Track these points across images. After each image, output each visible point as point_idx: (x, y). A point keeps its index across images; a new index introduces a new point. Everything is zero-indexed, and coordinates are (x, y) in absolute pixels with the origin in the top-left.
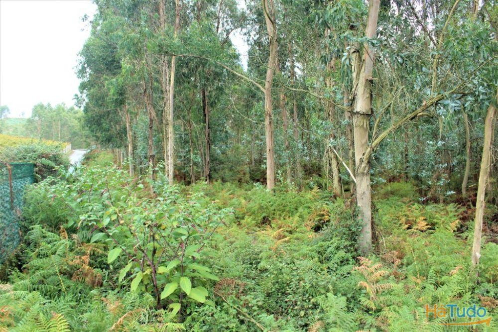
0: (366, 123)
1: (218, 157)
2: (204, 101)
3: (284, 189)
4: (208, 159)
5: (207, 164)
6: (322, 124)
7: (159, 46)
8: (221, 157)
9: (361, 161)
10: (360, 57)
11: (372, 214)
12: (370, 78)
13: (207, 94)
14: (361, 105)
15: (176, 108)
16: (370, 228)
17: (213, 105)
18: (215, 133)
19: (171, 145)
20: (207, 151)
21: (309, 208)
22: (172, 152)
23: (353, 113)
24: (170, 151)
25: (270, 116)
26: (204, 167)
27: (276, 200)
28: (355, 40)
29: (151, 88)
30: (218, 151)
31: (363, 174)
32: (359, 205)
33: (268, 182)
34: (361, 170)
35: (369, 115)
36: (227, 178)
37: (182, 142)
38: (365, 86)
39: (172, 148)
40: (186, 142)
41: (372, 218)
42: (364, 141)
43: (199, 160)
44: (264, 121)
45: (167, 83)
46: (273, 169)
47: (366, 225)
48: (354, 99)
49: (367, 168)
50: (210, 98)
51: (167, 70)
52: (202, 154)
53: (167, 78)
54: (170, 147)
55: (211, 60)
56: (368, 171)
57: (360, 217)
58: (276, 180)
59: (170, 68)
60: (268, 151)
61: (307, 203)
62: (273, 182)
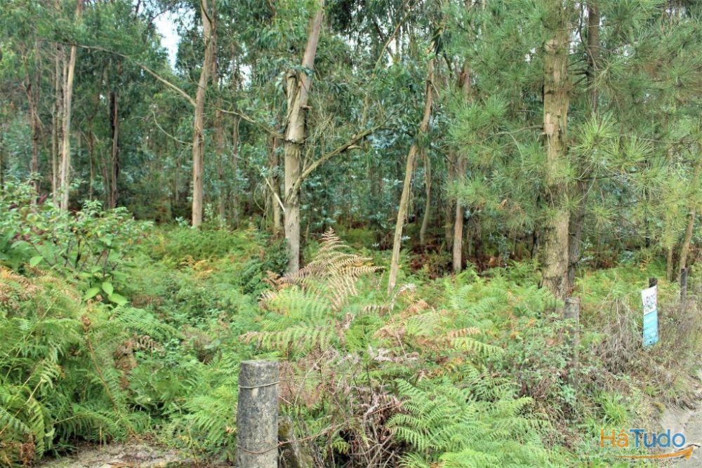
0: (297, 152)
1: (129, 187)
2: (112, 108)
3: (213, 227)
4: (115, 188)
5: (113, 194)
6: (254, 151)
7: (56, 31)
8: (134, 187)
9: (291, 191)
10: (297, 83)
11: (300, 248)
12: (305, 106)
13: (118, 99)
14: (294, 134)
15: (75, 116)
16: (298, 262)
17: (125, 114)
18: (126, 153)
19: (66, 164)
20: (114, 177)
21: (241, 249)
22: (68, 174)
23: (284, 141)
24: (63, 173)
25: (200, 136)
26: (109, 198)
27: (203, 239)
28: (292, 66)
29: (39, 85)
30: (130, 178)
31: (292, 205)
32: (287, 237)
33: (194, 217)
34: (289, 201)
35: (301, 145)
36: (140, 214)
37: (79, 163)
38: (299, 115)
39: (67, 169)
40: (84, 163)
41: (301, 252)
42: (294, 171)
43: (103, 189)
44: (191, 142)
45: (64, 80)
46: (201, 202)
47: (293, 258)
48: (287, 126)
49: (296, 200)
50: (121, 106)
51: (65, 62)
52: (106, 181)
53: (65, 74)
54: (64, 167)
55: (129, 58)
56: (297, 203)
57: (287, 250)
58: (204, 216)
59: (68, 58)
60: (195, 179)
61: (240, 243)
62: (200, 217)
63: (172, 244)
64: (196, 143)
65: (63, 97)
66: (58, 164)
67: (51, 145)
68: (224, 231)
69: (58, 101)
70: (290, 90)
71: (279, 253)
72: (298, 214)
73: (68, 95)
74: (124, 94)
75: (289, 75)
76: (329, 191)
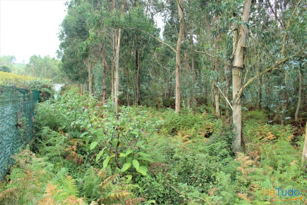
0: (240, 73)
1: (144, 92)
2: (137, 56)
4: (138, 92)
5: (137, 95)
7: (112, 22)
8: (146, 92)
9: (236, 96)
10: (238, 33)
12: (244, 46)
13: (139, 52)
14: (238, 62)
15: (120, 61)
17: (142, 59)
18: (143, 76)
19: (117, 83)
20: (138, 87)
21: (201, 124)
22: (117, 87)
23: (232, 67)
24: (116, 86)
25: (179, 67)
26: (135, 97)
27: (181, 118)
29: (106, 48)
30: (144, 88)
31: (237, 104)
32: (234, 122)
33: (176, 107)
35: (242, 69)
36: (149, 104)
37: (123, 81)
38: (241, 51)
39: (117, 85)
40: (124, 81)
42: (238, 84)
43: (133, 93)
44: (175, 70)
45: (116, 44)
46: (180, 99)
48: (233, 58)
49: (240, 101)
50: (140, 55)
51: (116, 37)
52: (134, 89)
53: (116, 42)
54: (116, 84)
55: (144, 32)
56: (240, 103)
57: (234, 130)
58: (181, 106)
59: (118, 35)
60: (176, 88)
61: (200, 121)
62: (179, 107)
64: (177, 71)
65: (115, 52)
66: (114, 82)
67: (111, 75)
69: (114, 55)
71: (229, 132)
73: (118, 52)
74: (141, 50)
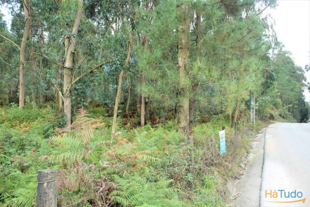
0: (70, 73)
3: (30, 107)
6: (49, 72)
9: (67, 90)
10: (69, 41)
11: (71, 116)
12: (73, 52)
14: (68, 64)
16: (70, 123)
21: (44, 117)
23: (64, 67)
25: (23, 64)
27: (25, 113)
28: (67, 33)
31: (67, 97)
32: (65, 112)
33: (20, 103)
34: (66, 95)
35: (71, 69)
38: (71, 55)
41: (71, 118)
42: (68, 81)
44: (19, 67)
46: (24, 95)
47: (68, 121)
48: (65, 61)
49: (69, 94)
56: (70, 96)
57: (65, 118)
58: (25, 102)
60: (21, 84)
61: (43, 115)
62: (23, 103)
63: (9, 115)
64: (21, 68)
68: (35, 109)
70: (66, 44)
71: (61, 119)
72: (70, 101)
75: (66, 37)
76: (85, 90)
